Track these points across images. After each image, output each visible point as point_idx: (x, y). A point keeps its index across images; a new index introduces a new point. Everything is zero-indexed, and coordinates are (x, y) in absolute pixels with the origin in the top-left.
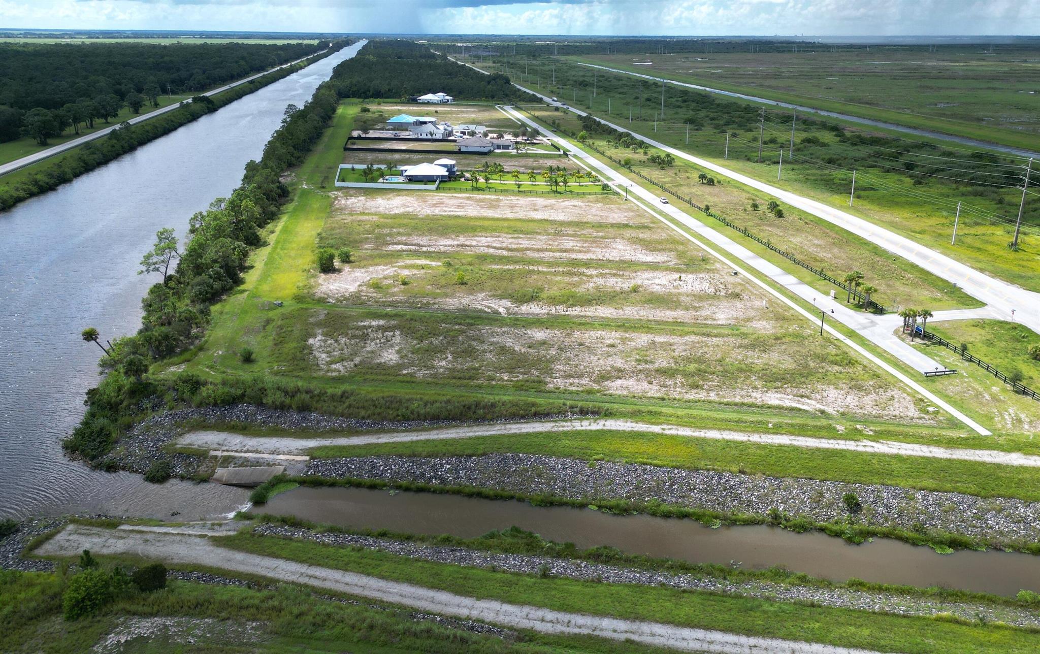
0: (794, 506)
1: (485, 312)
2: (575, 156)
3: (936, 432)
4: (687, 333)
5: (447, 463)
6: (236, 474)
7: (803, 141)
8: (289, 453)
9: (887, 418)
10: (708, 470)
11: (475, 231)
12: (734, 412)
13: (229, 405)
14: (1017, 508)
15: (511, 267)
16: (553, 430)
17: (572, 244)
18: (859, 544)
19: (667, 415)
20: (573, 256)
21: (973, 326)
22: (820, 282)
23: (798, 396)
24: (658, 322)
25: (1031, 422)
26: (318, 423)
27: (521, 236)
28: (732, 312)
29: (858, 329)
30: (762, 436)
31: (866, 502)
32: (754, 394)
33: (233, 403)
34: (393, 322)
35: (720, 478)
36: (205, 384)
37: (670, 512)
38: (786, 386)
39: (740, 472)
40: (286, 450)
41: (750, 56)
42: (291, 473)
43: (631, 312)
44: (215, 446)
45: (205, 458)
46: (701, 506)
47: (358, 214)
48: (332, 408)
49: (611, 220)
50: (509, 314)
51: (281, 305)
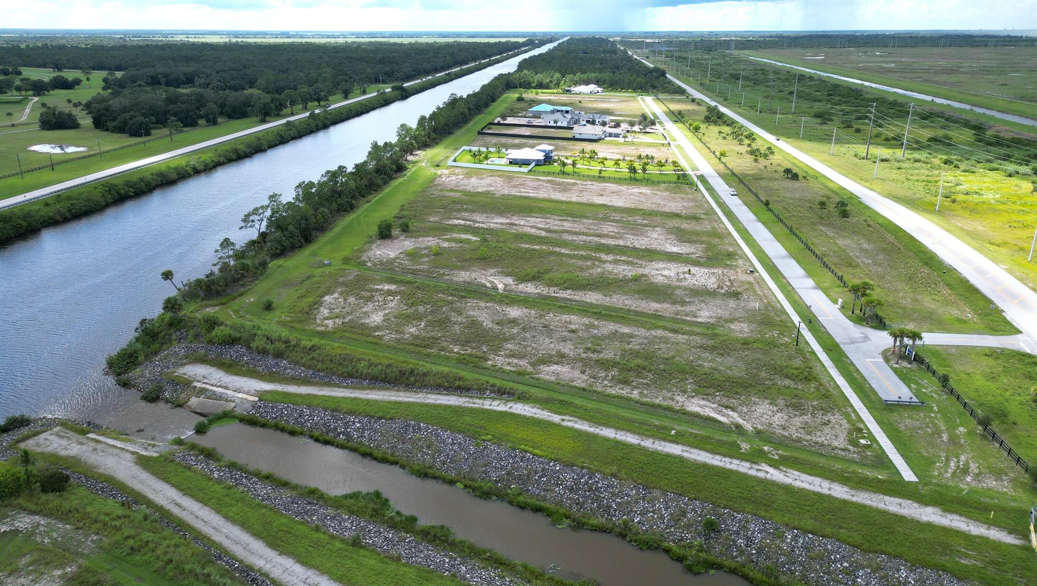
0: (651, 520)
1: (486, 287)
2: (679, 147)
3: (854, 467)
4: (657, 327)
5: (359, 422)
6: (202, 404)
7: (930, 140)
8: (248, 393)
9: (806, 443)
10: (583, 468)
11: (532, 212)
12: (647, 413)
13: (229, 345)
14: (898, 570)
15: (537, 247)
16: (463, 405)
17: (610, 229)
18: (697, 574)
19: (577, 407)
20: (603, 241)
21: (986, 355)
22: (836, 290)
23: (722, 406)
24: (637, 313)
25: (977, 475)
26: (285, 369)
27: (569, 219)
28: (719, 311)
29: (844, 344)
30: (657, 442)
31: (729, 530)
32: (678, 398)
33: (232, 343)
34: (402, 288)
35: (590, 478)
36: (221, 324)
37: (526, 503)
38: (718, 394)
39: (612, 475)
40: (246, 389)
41: (935, 50)
42: (238, 411)
43: (619, 300)
44: (201, 378)
45: (188, 387)
46: (560, 503)
47: (447, 191)
48: (299, 358)
49: (666, 209)
50: (505, 290)
51: (329, 265)
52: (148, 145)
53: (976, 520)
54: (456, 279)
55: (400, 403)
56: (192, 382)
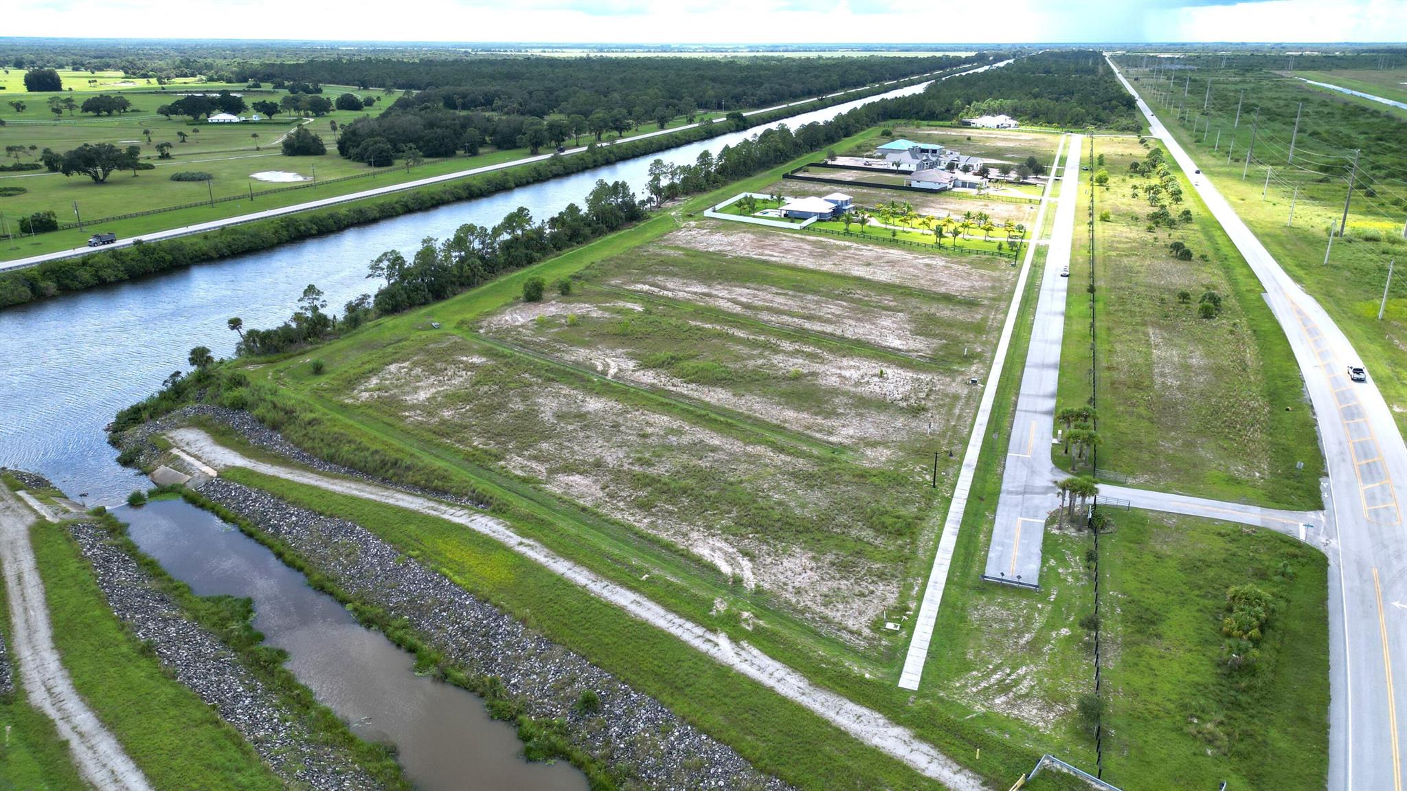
0: (529, 686)
1: (594, 370)
2: (1051, 205)
3: (843, 659)
4: (762, 443)
5: (297, 516)
6: (165, 474)
8: (213, 467)
9: (810, 617)
10: (495, 607)
11: (749, 281)
12: (634, 549)
13: (239, 410)
15: (708, 326)
16: (421, 511)
18: (531, 762)
23: (741, 553)
24: (757, 422)
25: (1018, 698)
28: (870, 430)
29: (1010, 492)
31: (610, 714)
32: (693, 536)
33: (242, 408)
34: (489, 363)
35: (495, 621)
36: (245, 385)
37: (401, 639)
38: (751, 536)
39: (521, 621)
40: (217, 463)
42: (189, 486)
44: (183, 445)
45: (166, 454)
46: (442, 648)
47: (670, 248)
48: (294, 433)
50: (615, 376)
51: (438, 328)
52: (379, 177)
53: (953, 757)
54: (567, 357)
55: (354, 499)
56: (171, 447)
